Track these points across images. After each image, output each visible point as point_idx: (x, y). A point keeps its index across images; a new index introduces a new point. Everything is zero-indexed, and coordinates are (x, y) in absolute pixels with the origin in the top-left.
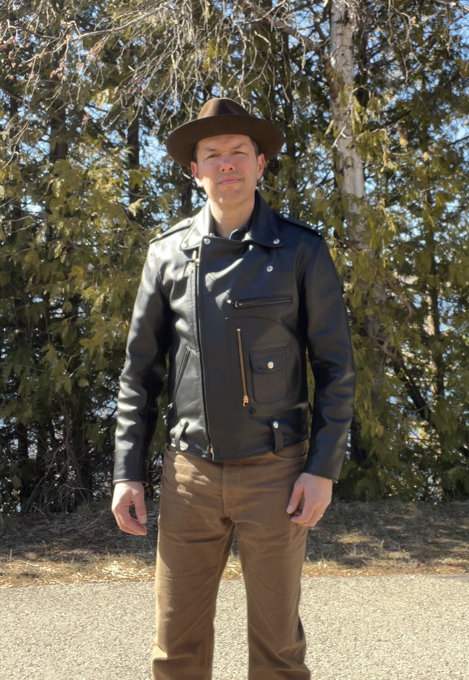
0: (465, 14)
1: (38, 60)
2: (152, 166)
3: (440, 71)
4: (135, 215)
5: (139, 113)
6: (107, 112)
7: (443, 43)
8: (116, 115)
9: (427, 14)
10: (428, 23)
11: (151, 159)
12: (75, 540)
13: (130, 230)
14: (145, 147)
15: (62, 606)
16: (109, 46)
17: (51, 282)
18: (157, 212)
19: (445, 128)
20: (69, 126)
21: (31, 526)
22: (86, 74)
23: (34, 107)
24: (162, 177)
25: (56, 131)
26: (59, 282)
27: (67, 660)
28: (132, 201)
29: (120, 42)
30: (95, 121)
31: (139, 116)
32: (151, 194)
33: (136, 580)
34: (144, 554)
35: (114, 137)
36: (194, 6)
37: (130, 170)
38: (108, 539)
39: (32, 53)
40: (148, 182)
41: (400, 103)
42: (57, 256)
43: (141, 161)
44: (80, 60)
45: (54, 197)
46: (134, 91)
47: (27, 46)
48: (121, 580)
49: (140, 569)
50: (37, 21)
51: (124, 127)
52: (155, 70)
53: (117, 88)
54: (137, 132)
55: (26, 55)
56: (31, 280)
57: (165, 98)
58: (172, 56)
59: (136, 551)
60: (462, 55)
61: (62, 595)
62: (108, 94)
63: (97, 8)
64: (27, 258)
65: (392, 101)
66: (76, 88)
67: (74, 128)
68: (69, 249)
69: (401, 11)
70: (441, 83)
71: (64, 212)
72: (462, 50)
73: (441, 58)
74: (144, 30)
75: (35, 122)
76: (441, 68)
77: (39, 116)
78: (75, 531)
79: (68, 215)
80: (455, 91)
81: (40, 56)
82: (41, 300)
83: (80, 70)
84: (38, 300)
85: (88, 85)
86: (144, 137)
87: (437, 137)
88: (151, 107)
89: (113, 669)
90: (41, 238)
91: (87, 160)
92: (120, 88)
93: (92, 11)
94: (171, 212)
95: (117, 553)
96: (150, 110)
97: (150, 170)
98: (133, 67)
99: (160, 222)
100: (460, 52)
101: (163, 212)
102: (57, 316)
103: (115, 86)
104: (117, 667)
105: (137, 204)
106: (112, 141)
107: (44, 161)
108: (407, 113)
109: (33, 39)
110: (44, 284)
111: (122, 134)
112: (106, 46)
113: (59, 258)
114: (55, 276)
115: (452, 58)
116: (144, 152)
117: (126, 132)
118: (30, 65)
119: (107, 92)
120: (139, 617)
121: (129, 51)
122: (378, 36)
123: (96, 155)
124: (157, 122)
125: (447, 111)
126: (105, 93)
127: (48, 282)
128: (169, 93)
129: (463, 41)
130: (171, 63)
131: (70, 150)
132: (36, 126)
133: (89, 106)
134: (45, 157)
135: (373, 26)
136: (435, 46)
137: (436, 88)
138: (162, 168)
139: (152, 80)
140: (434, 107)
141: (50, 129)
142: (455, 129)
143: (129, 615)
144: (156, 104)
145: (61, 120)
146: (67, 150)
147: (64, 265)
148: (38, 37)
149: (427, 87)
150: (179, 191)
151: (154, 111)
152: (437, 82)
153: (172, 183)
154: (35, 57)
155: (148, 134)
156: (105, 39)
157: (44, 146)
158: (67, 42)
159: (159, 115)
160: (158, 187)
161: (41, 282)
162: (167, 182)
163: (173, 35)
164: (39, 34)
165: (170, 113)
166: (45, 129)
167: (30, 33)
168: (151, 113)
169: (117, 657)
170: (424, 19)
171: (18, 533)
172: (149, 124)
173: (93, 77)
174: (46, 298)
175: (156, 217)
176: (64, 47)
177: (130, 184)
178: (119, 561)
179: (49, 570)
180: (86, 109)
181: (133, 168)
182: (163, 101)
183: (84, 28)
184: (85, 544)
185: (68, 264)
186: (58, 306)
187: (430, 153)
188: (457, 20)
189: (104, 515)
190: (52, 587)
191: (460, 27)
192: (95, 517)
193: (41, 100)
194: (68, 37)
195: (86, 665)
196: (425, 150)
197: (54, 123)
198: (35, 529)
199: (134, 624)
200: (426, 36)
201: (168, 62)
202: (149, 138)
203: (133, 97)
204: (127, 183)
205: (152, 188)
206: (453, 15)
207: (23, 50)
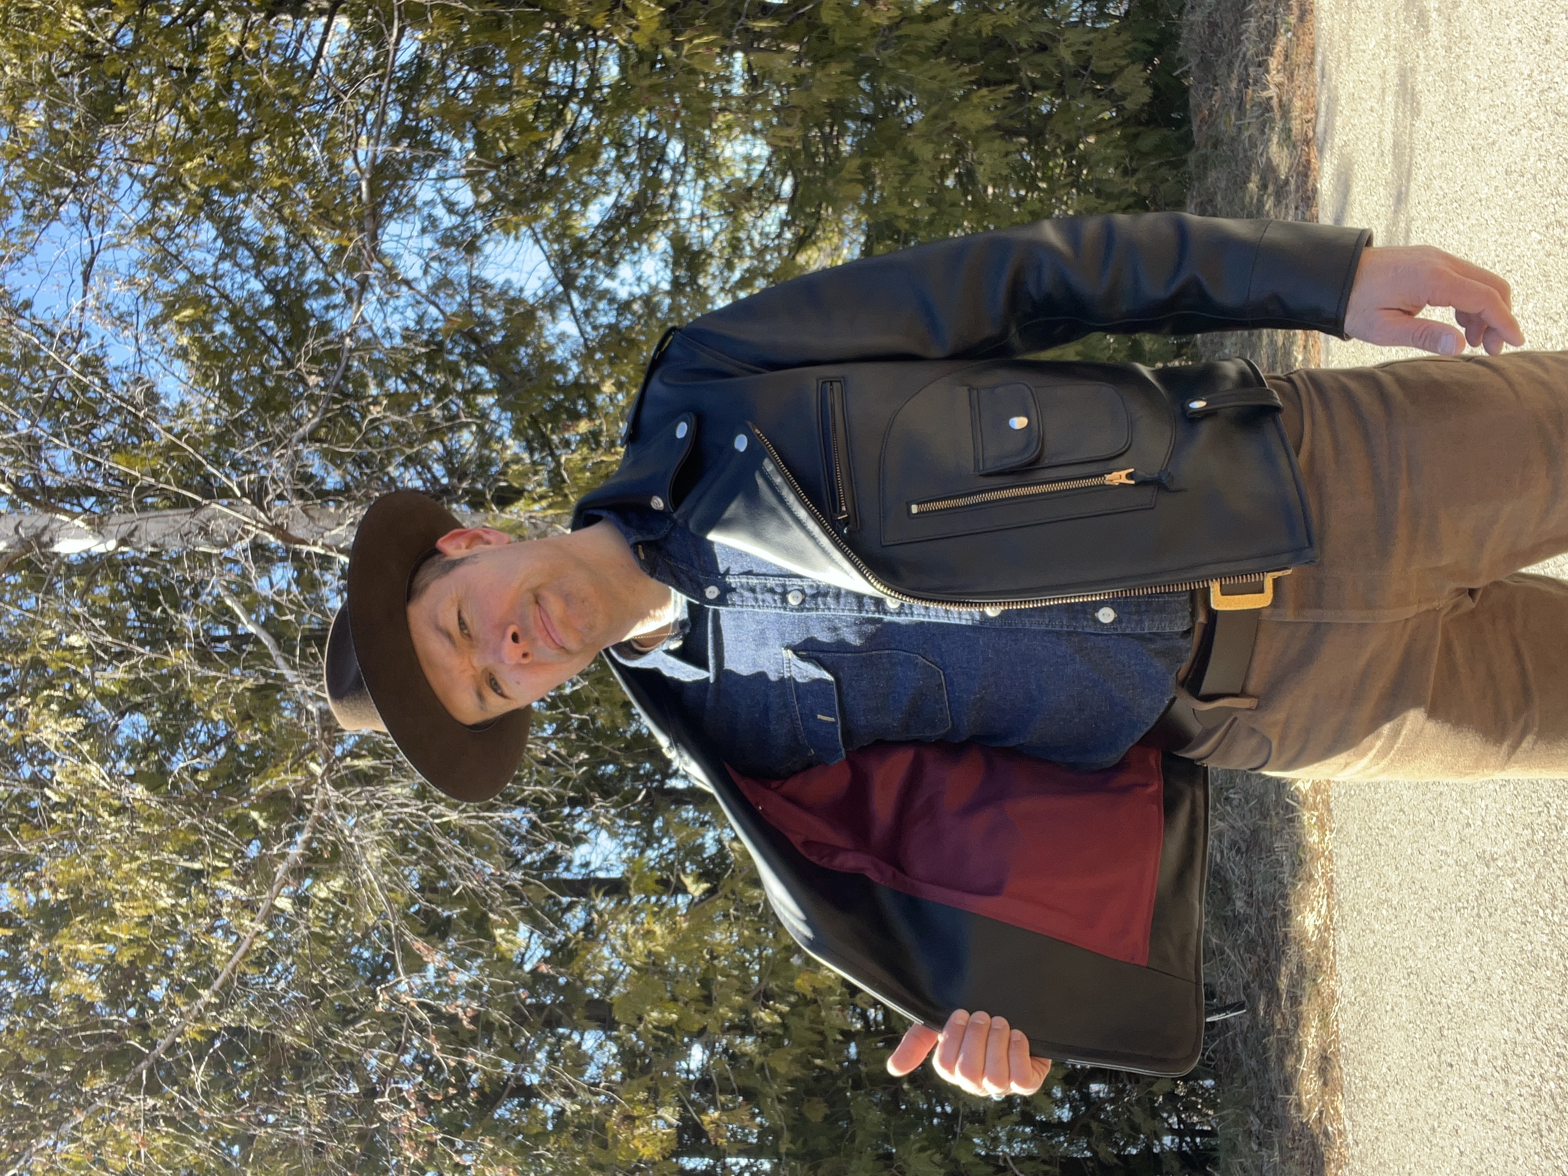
0: (364, 321)
1: (441, 1050)
2: (624, 856)
3: (463, 363)
4: (706, 886)
5: (533, 877)
6: (532, 933)
7: (416, 359)
8: (537, 916)
9: (365, 385)
10: (381, 384)
11: (612, 857)
12: (1261, 986)
13: (733, 893)
14: (592, 867)
15: (1375, 1009)
16: (422, 930)
17: (821, 1028)
18: (702, 847)
19: (560, 354)
20: (557, 998)
21: (1238, 1063)
22: (468, 969)
23: (524, 1057)
24: (643, 839)
25: (565, 1019)
26: (823, 1014)
27: (1466, 1000)
28: (684, 890)
29: (412, 910)
30: (548, 953)
31: (539, 877)
32: (672, 857)
33: (1330, 882)
34: (1287, 869)
35: (576, 918)
36: (352, 784)
37: (632, 892)
38: (1260, 932)
39: (430, 1062)
40: (652, 863)
41: (517, 432)
42: (777, 1019)
43: (616, 874)
44: (444, 979)
45: (677, 1023)
46: (497, 886)
47: (419, 1068)
48: (1330, 909)
49: (1311, 876)
50: (376, 1051)
51: (558, 903)
52: (461, 850)
53: (491, 915)
54: (566, 881)
55: (436, 1071)
56: (818, 1062)
57: (509, 834)
58: (437, 821)
59: (1281, 882)
60: (435, 327)
61: (1356, 1008)
62: (502, 931)
63: (354, 950)
64: (782, 1068)
65: (514, 447)
66: (492, 985)
67: (560, 990)
68: (765, 997)
69: (360, 430)
70: (483, 363)
71: (703, 1006)
72: (427, 326)
73: (439, 362)
74: (393, 868)
75: (550, 1056)
76: (456, 363)
77: (539, 1048)
78: (1247, 986)
79: (708, 999)
80: (496, 339)
81: (436, 1046)
82: (853, 1045)
83: (461, 977)
84: (853, 1050)
85: (487, 964)
86: (575, 870)
87: (574, 368)
88: (523, 857)
89: (1482, 921)
90: (749, 1045)
91: (615, 967)
92: (492, 911)
93: (361, 958)
94: (703, 824)
95: (1287, 915)
96: (528, 859)
97: (631, 859)
98: (454, 888)
99: (719, 841)
100: (430, 330)
101: (703, 836)
102: (880, 1017)
103: (489, 919)
104: (1479, 916)
105: (688, 881)
106: (581, 924)
107: (615, 1039)
108: (534, 422)
109: (408, 1058)
110: (825, 1039)
111: (571, 906)
112: (420, 935)
113: (781, 1015)
114: (812, 1022)
115: (441, 344)
116: (600, 869)
117: (565, 900)
118: (453, 1064)
119: (499, 932)
120: (1394, 878)
121: (429, 895)
122: (402, 469)
123: (606, 952)
124: (550, 847)
125: (530, 351)
126: (501, 936)
127: (821, 1033)
128: (500, 827)
129: (412, 324)
130: (449, 822)
131: (597, 996)
132: (557, 1054)
133: (523, 962)
134: (609, 1038)
135: (386, 479)
136: (420, 373)
137: (491, 370)
138: (628, 839)
139: (477, 855)
140: (524, 374)
141: (561, 1030)
142: (562, 337)
143: (1390, 895)
144: (519, 849)
145: (546, 1012)
146: (597, 1000)
147: (793, 1006)
148: (405, 1051)
149: (490, 386)
150: (667, 809)
151: (530, 852)
152: (481, 370)
153: (653, 822)
154: (438, 1055)
155: (570, 862)
156: (409, 937)
157: (590, 1040)
158: (413, 1003)
159: (538, 845)
160: (661, 846)
161: (822, 1044)
162: (650, 831)
163: (401, 820)
164: (400, 1048)
165: (534, 825)
166: (561, 1038)
167: (397, 1064)
168: (533, 857)
169: (1462, 916)
170: (373, 390)
171: (1249, 1084)
172: (553, 860)
173: (473, 956)
174: (849, 1036)
175: (711, 849)
176: (422, 1005)
177: (655, 892)
178: (1300, 912)
179: (1313, 1030)
180: (527, 967)
181: (628, 888)
182: (512, 836)
183: (388, 972)
184: (1268, 970)
185: (792, 999)
186: (864, 1016)
187: (602, 380)
188: (375, 335)
189: (1219, 938)
190: (1342, 1026)
191: (388, 332)
192: (1222, 952)
193: (512, 1044)
194: (405, 999)
195: (1475, 969)
196: (597, 388)
197: (551, 1023)
198: (1243, 1056)
199: (1405, 885)
200: (402, 387)
201: (446, 829)
202: (577, 862)
203: (507, 887)
204: (653, 899)
205: (662, 856)
206: (367, 342)
207: (428, 1076)
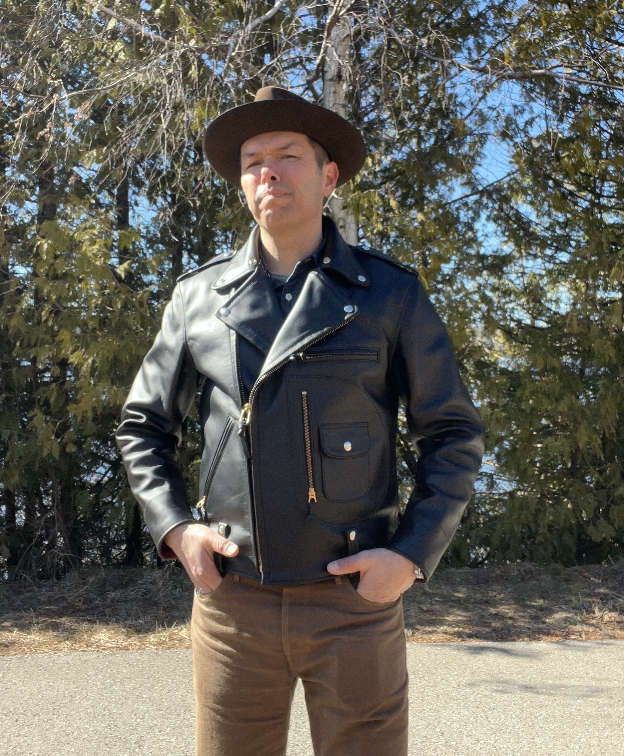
0: (460, 71)
1: (25, 119)
2: (141, 227)
3: (436, 130)
4: (123, 276)
5: (129, 172)
6: (96, 171)
7: (439, 101)
8: (106, 175)
9: (422, 72)
10: (423, 81)
11: (141, 220)
12: (64, 607)
13: (119, 292)
14: (135, 208)
15: (50, 675)
16: (96, 107)
17: (39, 345)
18: (147, 273)
19: (442, 188)
20: (57, 186)
21: (19, 593)
22: (74, 134)
23: (22, 167)
24: (152, 238)
25: (44, 191)
26: (47, 346)
27: (56, 730)
28: (121, 263)
29: (110, 100)
30: (84, 181)
31: (128, 175)
32: (141, 255)
33: (126, 649)
34: (134, 622)
35: (105, 198)
36: (184, 65)
37: (119, 231)
38: (96, 607)
39: (19, 111)
40: (137, 243)
41: (394, 163)
42: (44, 319)
43: (131, 222)
44: (68, 119)
45: (41, 259)
46: (122, 152)
47: (14, 105)
48: (110, 648)
49: (130, 637)
50: (25, 78)
51: (113, 188)
52: (144, 130)
53: (105, 148)
54: (127, 192)
55: (14, 114)
56: (18, 344)
57: (154, 157)
58: (162, 116)
59: (126, 619)
60: (458, 114)
61: (51, 664)
62: (95, 155)
63: (85, 66)
64: (14, 322)
65: (386, 161)
66: (64, 149)
67: (62, 188)
68: (56, 312)
69: (394, 69)
70: (436, 142)
71: (51, 274)
72: (458, 108)
73: (437, 116)
74: (132, 90)
75: (23, 183)
76: (436, 126)
77: (27, 176)
78: (64, 599)
79: (56, 277)
80: (451, 151)
81: (27, 115)
82: (29, 363)
83: (69, 129)
84: (26, 363)
85: (77, 145)
86: (134, 197)
87: (434, 197)
88: (141, 166)
89: (103, 739)
90: (28, 301)
91: (75, 221)
92: (108, 148)
93: (81, 69)
94: (160, 274)
95: (107, 623)
96: (140, 169)
97: (139, 231)
98: (122, 127)
99: (151, 283)
100: (456, 110)
101: (153, 274)
102: (46, 380)
103: (103, 147)
104: (106, 738)
105: (125, 265)
106: (101, 201)
107: (32, 222)
108: (401, 173)
109: (21, 97)
110: (32, 348)
111: (111, 194)
112: (94, 104)
113: (47, 321)
114: (42, 339)
115: (447, 117)
116: (134, 212)
117: (115, 191)
118: (16, 125)
119: (95, 152)
120: (129, 686)
121: (117, 111)
122: (373, 94)
123: (84, 216)
124: (147, 182)
125: (444, 170)
126: (92, 154)
127: (35, 345)
128: (159, 152)
129: (459, 99)
130: (161, 123)
131: (58, 210)
132: (23, 187)
133: (78, 166)
134: (33, 218)
135: (367, 84)
136: (430, 104)
137: (431, 147)
138: (152, 229)
139: (142, 140)
140: (429, 167)
141: (38, 189)
142: (451, 189)
143: (119, 684)
144: (145, 164)
145: (48, 180)
146: (55, 210)
147: (52, 328)
148: (25, 96)
149: (423, 146)
150: (169, 252)
151: (144, 169)
152: (432, 141)
153: (162, 244)
154: (21, 117)
155: (138, 194)
156: (94, 98)
157: (32, 206)
158: (54, 101)
159: (148, 175)
160: (148, 248)
161: (29, 346)
162: (157, 242)
163: (161, 94)
164: (27, 93)
165: (159, 173)
166: (32, 189)
167: (17, 92)
168: (141, 173)
169: (106, 727)
170: (421, 76)
171: (6, 600)
172: (139, 184)
173: (82, 136)
174: (34, 361)
175: (146, 279)
176: (51, 107)
177: (119, 246)
178: (109, 630)
179: (38, 639)
180: (75, 169)
181: (121, 229)
182: (154, 160)
183: (73, 86)
184: (74, 612)
185: (56, 328)
186: (46, 370)
187: (425, 214)
188: (452, 78)
189: (93, 582)
190: (40, 656)
191: (454, 86)
192: (84, 584)
193: (29, 160)
194: (56, 96)
195: (75, 735)
196: (421, 210)
197: (42, 183)
198: (22, 597)
199: (124, 693)
200: (421, 94)
201: (158, 120)
202: (138, 198)
203: (121, 158)
204: (115, 244)
205: (142, 249)
206: (448, 74)
207: (10, 109)
